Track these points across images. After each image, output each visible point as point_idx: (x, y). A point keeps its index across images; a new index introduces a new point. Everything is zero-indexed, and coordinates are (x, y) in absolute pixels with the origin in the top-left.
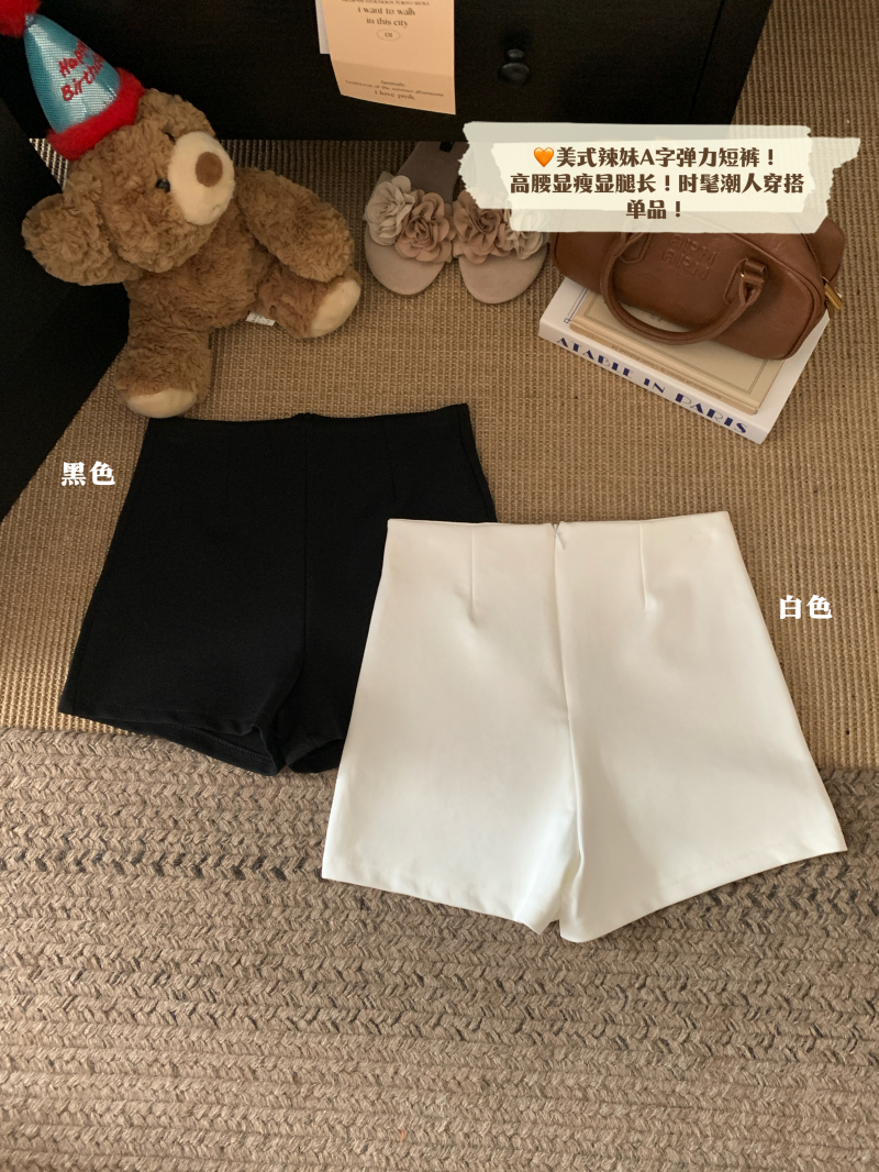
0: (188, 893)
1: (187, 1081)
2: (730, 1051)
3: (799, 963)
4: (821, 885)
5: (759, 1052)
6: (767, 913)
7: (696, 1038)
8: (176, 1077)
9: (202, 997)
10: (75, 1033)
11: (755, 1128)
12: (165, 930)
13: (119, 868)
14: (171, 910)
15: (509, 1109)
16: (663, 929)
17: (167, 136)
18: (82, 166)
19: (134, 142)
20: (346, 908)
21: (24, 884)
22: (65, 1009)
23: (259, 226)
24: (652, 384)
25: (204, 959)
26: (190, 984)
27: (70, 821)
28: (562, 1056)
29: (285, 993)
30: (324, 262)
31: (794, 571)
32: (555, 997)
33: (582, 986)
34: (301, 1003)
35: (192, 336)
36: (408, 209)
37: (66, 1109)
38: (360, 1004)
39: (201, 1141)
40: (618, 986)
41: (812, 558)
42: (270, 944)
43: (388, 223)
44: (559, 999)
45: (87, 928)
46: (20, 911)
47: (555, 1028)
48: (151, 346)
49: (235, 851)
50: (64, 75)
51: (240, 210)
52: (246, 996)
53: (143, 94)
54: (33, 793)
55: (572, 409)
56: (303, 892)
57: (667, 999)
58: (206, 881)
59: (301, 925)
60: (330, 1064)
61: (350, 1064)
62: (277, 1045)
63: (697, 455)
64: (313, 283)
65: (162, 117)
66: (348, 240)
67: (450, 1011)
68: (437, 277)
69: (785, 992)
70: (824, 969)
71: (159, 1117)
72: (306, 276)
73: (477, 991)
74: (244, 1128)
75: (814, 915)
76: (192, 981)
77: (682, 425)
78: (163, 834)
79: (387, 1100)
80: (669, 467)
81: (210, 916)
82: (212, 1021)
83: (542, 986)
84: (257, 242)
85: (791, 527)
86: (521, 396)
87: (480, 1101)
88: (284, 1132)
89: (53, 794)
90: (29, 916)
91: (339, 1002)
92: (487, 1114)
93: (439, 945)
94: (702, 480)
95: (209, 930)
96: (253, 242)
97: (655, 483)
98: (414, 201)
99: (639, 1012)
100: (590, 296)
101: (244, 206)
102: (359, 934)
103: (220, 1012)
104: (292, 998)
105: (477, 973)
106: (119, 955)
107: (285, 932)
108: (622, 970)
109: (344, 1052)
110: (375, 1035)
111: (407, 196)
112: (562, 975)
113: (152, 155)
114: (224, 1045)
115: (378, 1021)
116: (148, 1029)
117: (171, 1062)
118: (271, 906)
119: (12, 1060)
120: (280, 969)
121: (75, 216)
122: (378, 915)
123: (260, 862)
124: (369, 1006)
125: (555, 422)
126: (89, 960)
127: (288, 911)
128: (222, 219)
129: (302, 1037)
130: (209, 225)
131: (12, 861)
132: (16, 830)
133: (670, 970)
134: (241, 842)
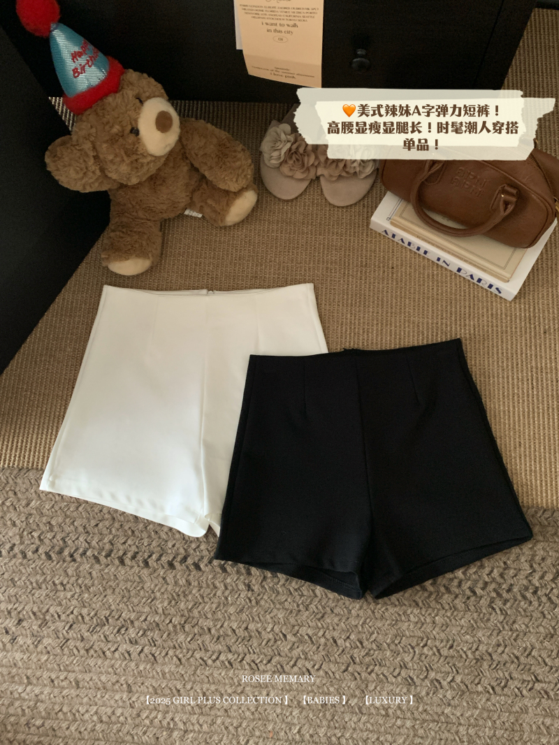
0: (140, 577)
1: (137, 695)
2: (480, 688)
3: (525, 634)
4: (541, 584)
5: (498, 689)
6: (506, 602)
7: (458, 679)
8: (130, 692)
9: (147, 643)
10: (67, 663)
11: (494, 738)
12: (125, 599)
13: (97, 559)
14: (129, 587)
15: (339, 720)
16: (439, 610)
17: (137, 100)
18: (84, 118)
19: (117, 104)
20: (239, 590)
21: (38, 568)
22: (61, 647)
23: (194, 156)
24: (441, 261)
25: (148, 619)
26: (139, 634)
27: (67, 529)
28: (373, 688)
29: (199, 642)
30: (234, 180)
31: (530, 383)
32: (370, 650)
33: (387, 644)
34: (209, 649)
35: (149, 223)
36: (289, 145)
37: (61, 710)
38: (246, 650)
39: (145, 733)
40: (410, 645)
41: (542, 375)
42: (190, 611)
43: (275, 154)
44: (372, 652)
45: (76, 597)
46: (34, 585)
47: (369, 670)
48: (124, 230)
49: (170, 551)
50: (74, 62)
51: (183, 145)
52: (175, 643)
53: (122, 73)
54: (44, 511)
55: (390, 275)
56: (212, 578)
57: (440, 654)
58: (151, 570)
59: (210, 599)
60: (227, 687)
61: (239, 688)
62: (193, 675)
63: (470, 307)
64: (227, 192)
65: (135, 88)
66: (250, 165)
67: (302, 657)
68: (306, 189)
69: (515, 652)
70: (541, 638)
71: (119, 717)
72: (223, 188)
73: (320, 645)
74: (172, 726)
75: (536, 603)
76: (141, 633)
77: (460, 287)
78: (125, 539)
79: (262, 712)
80: (451, 314)
81: (153, 592)
82: (153, 658)
83: (361, 643)
84: (192, 165)
85: (529, 355)
86: (357, 266)
87: (321, 715)
88: (197, 729)
89: (56, 511)
90: (40, 588)
91: (233, 649)
92: (325, 723)
93: (297, 615)
94: (472, 323)
95: (152, 600)
96: (189, 165)
97: (442, 324)
98: (292, 140)
99: (422, 662)
100: (403, 204)
101: (185, 143)
102: (246, 606)
103: (158, 653)
104: (203, 645)
105: (321, 633)
106: (96, 614)
107: (200, 603)
108: (412, 634)
109: (236, 680)
110: (256, 671)
111: (289, 137)
112: (374, 636)
113: (128, 112)
114: (160, 674)
115: (257, 661)
116: (113, 662)
117: (127, 683)
118: (191, 587)
119: (28, 678)
120: (197, 627)
121: (78, 150)
122: (259, 595)
123: (185, 559)
124: (252, 652)
125: (379, 283)
126: (77, 617)
127: (202, 590)
128: (171, 153)
129: (209, 670)
130: (162, 156)
131: (30, 553)
132: (33, 534)
133: (443, 635)
134: (174, 546)
